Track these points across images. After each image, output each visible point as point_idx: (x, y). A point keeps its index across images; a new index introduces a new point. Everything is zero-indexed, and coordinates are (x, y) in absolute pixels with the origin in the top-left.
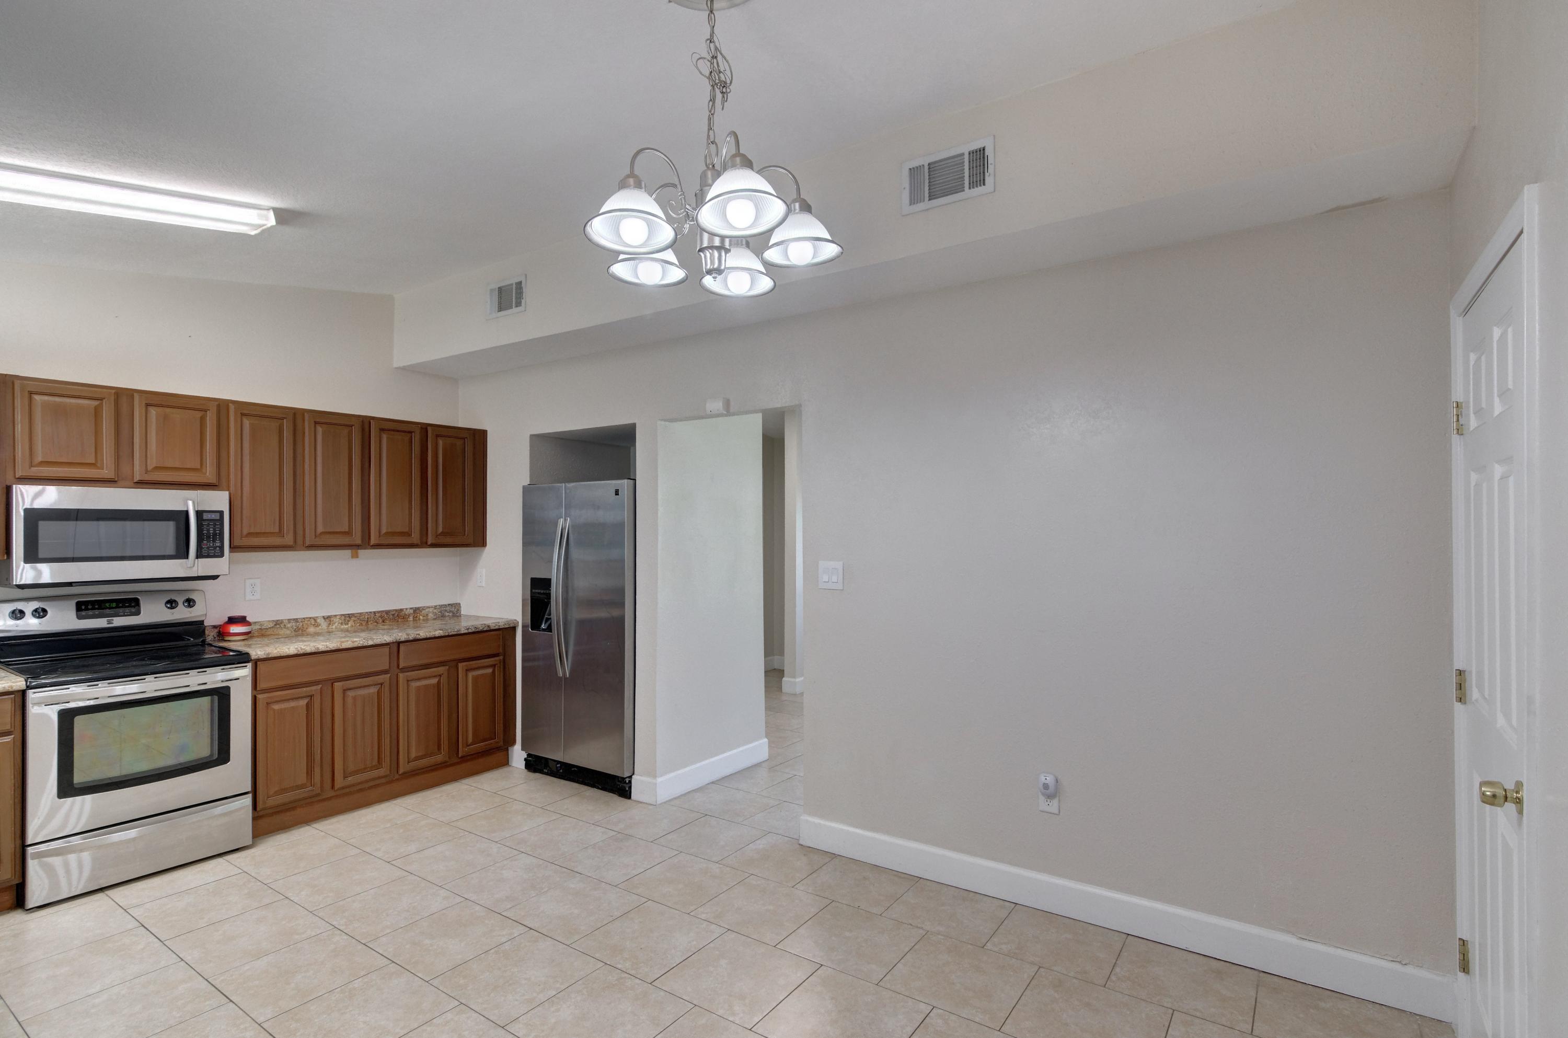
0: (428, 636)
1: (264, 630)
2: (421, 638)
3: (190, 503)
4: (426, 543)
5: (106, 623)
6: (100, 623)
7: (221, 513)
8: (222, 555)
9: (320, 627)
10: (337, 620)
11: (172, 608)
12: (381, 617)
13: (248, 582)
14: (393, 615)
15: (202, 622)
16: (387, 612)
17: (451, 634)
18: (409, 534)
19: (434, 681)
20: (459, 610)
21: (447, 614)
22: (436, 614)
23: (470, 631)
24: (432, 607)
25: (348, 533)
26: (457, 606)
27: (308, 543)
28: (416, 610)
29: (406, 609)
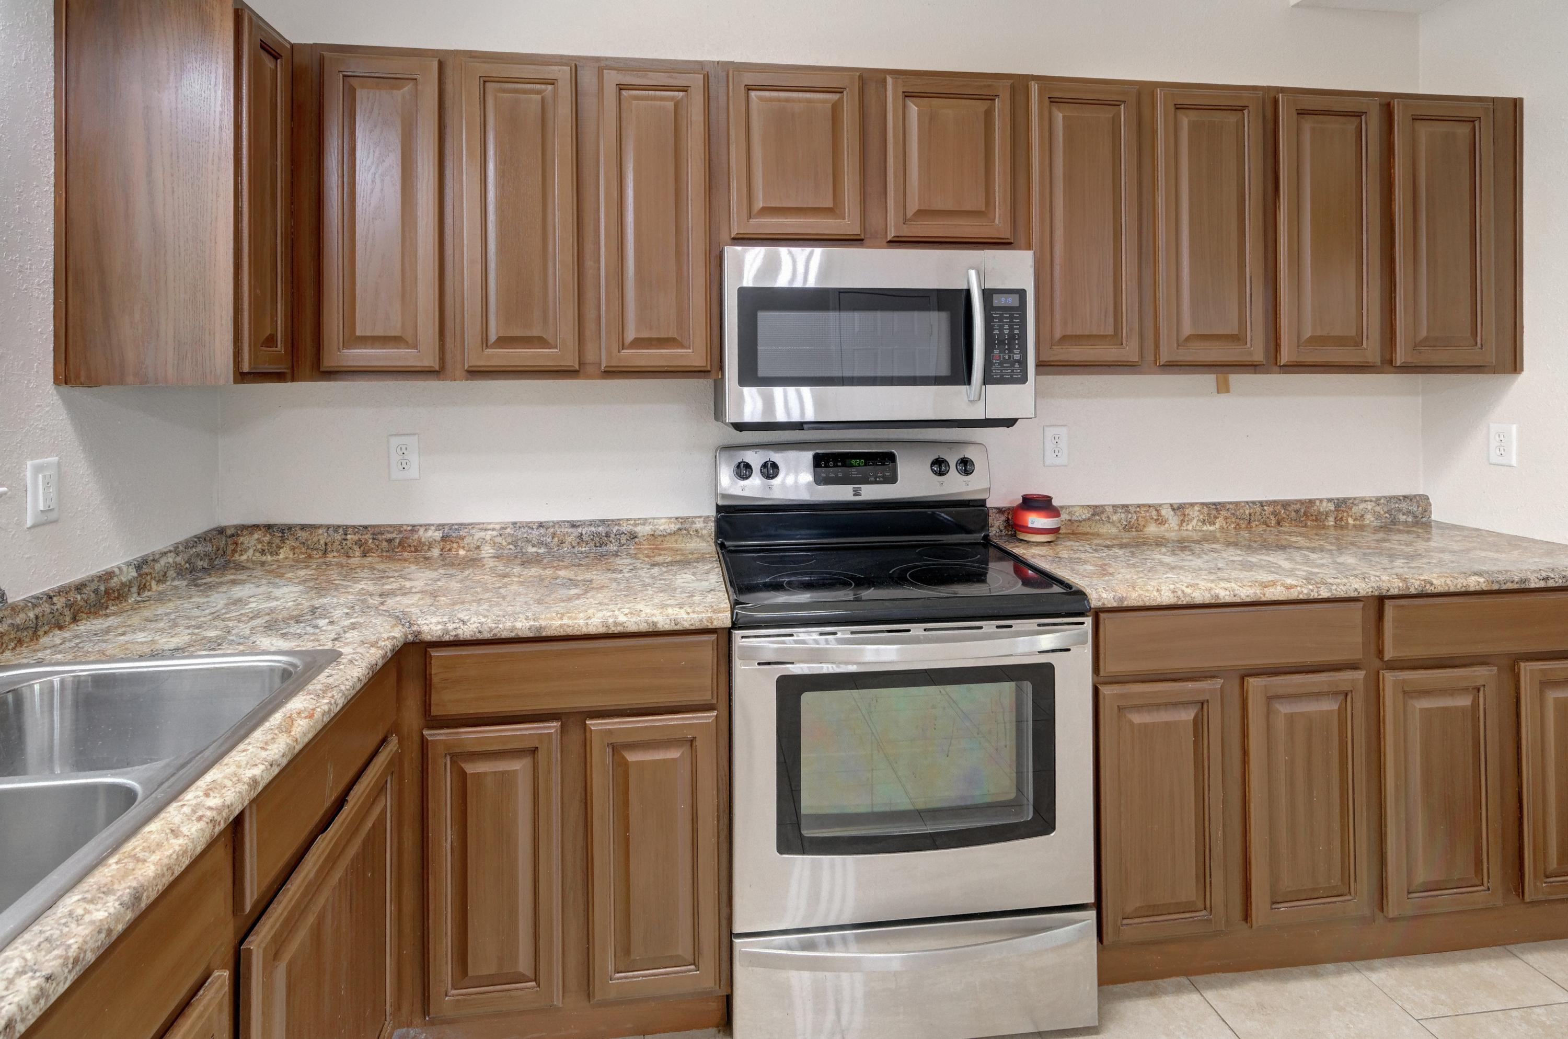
0: (1452, 589)
1: (1076, 524)
2: (1436, 591)
3: (973, 274)
4: (1391, 362)
5: (852, 493)
6: (842, 493)
7: (1022, 293)
8: (1023, 380)
9: (1167, 525)
10: (1194, 513)
11: (941, 474)
12: (1275, 514)
13: (1050, 432)
14: (1297, 511)
15: (982, 503)
16: (1286, 504)
17: (1504, 587)
18: (1357, 342)
19: (1465, 701)
20: (1427, 509)
21: (1402, 518)
22: (1378, 516)
23: (1551, 584)
24: (1371, 501)
25: (1237, 339)
26: (1423, 501)
27: (1164, 358)
28: (1341, 505)
29: (1321, 501)
